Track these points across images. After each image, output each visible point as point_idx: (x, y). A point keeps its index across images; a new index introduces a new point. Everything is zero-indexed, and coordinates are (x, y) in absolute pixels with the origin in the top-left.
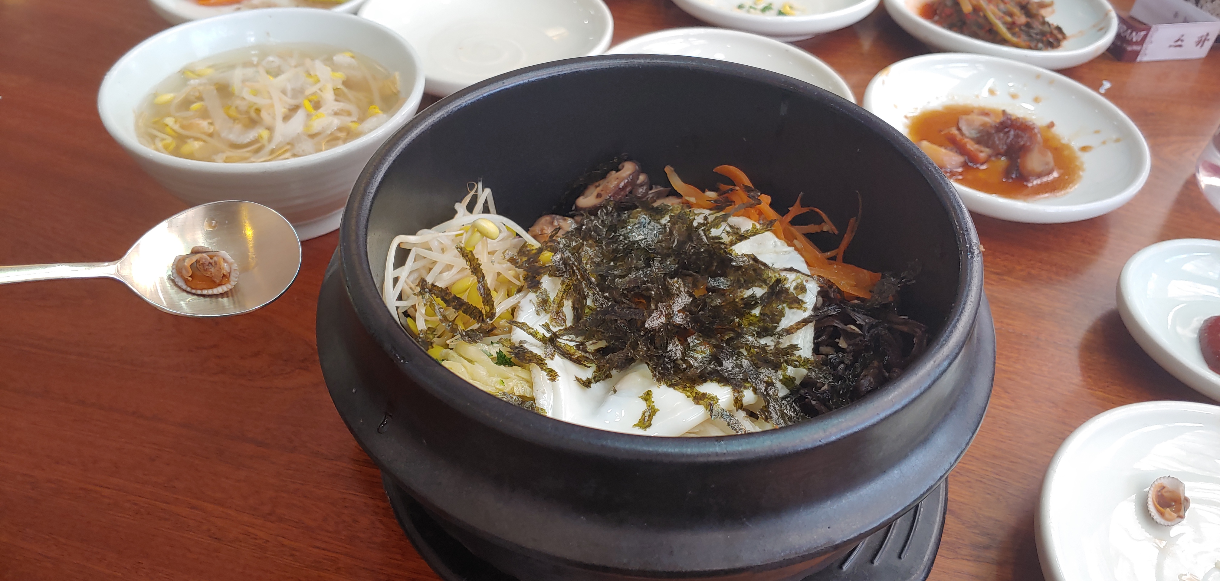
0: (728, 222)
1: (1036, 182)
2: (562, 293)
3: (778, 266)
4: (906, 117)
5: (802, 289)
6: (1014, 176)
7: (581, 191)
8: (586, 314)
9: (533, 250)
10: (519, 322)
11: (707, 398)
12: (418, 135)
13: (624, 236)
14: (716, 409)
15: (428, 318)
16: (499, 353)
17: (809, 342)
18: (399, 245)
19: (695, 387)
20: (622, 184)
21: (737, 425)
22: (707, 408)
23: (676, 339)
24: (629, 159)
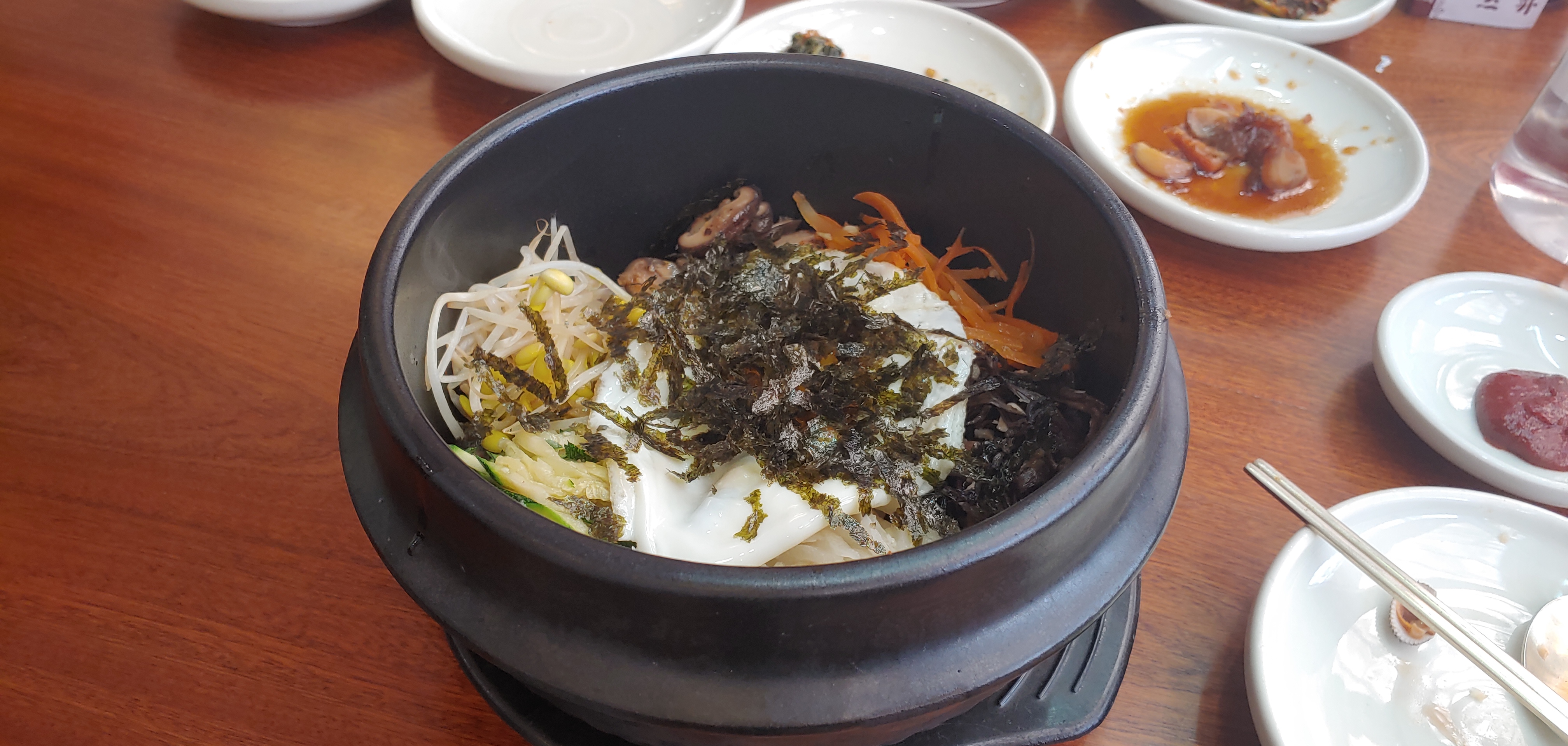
0: (866, 269)
1: (1284, 195)
2: (654, 364)
3: (926, 326)
4: (1121, 110)
5: (953, 357)
6: (1255, 189)
7: (686, 226)
8: (684, 390)
9: (621, 305)
10: (596, 403)
11: (826, 501)
12: (464, 167)
13: (737, 285)
14: (836, 515)
15: (485, 397)
16: (569, 446)
17: (959, 426)
18: (446, 305)
19: (812, 486)
20: (737, 217)
21: (861, 534)
22: (825, 514)
23: (790, 424)
24: (746, 184)
